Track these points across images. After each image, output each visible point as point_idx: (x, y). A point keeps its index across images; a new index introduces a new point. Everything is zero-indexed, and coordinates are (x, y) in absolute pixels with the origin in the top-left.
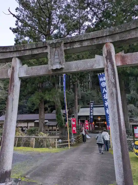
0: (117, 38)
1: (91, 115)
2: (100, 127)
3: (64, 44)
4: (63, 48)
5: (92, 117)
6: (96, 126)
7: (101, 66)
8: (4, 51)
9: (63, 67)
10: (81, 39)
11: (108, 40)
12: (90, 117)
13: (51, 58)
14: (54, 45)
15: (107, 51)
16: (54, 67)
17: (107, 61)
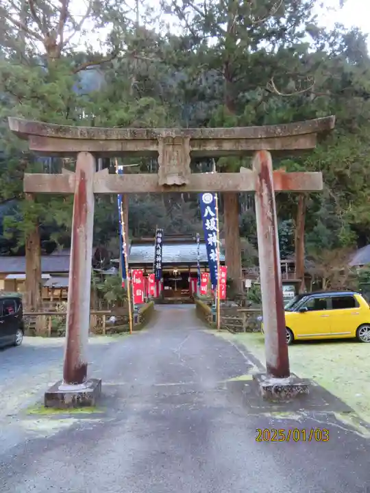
0: (278, 146)
1: (156, 262)
2: (176, 289)
3: (191, 140)
4: (188, 148)
5: (159, 266)
6: (166, 288)
7: (251, 188)
8: (61, 135)
9: (187, 182)
10: (219, 137)
11: (265, 147)
12: (155, 266)
13: (163, 163)
14: (171, 140)
15: (262, 164)
16: (170, 182)
17: (261, 180)
